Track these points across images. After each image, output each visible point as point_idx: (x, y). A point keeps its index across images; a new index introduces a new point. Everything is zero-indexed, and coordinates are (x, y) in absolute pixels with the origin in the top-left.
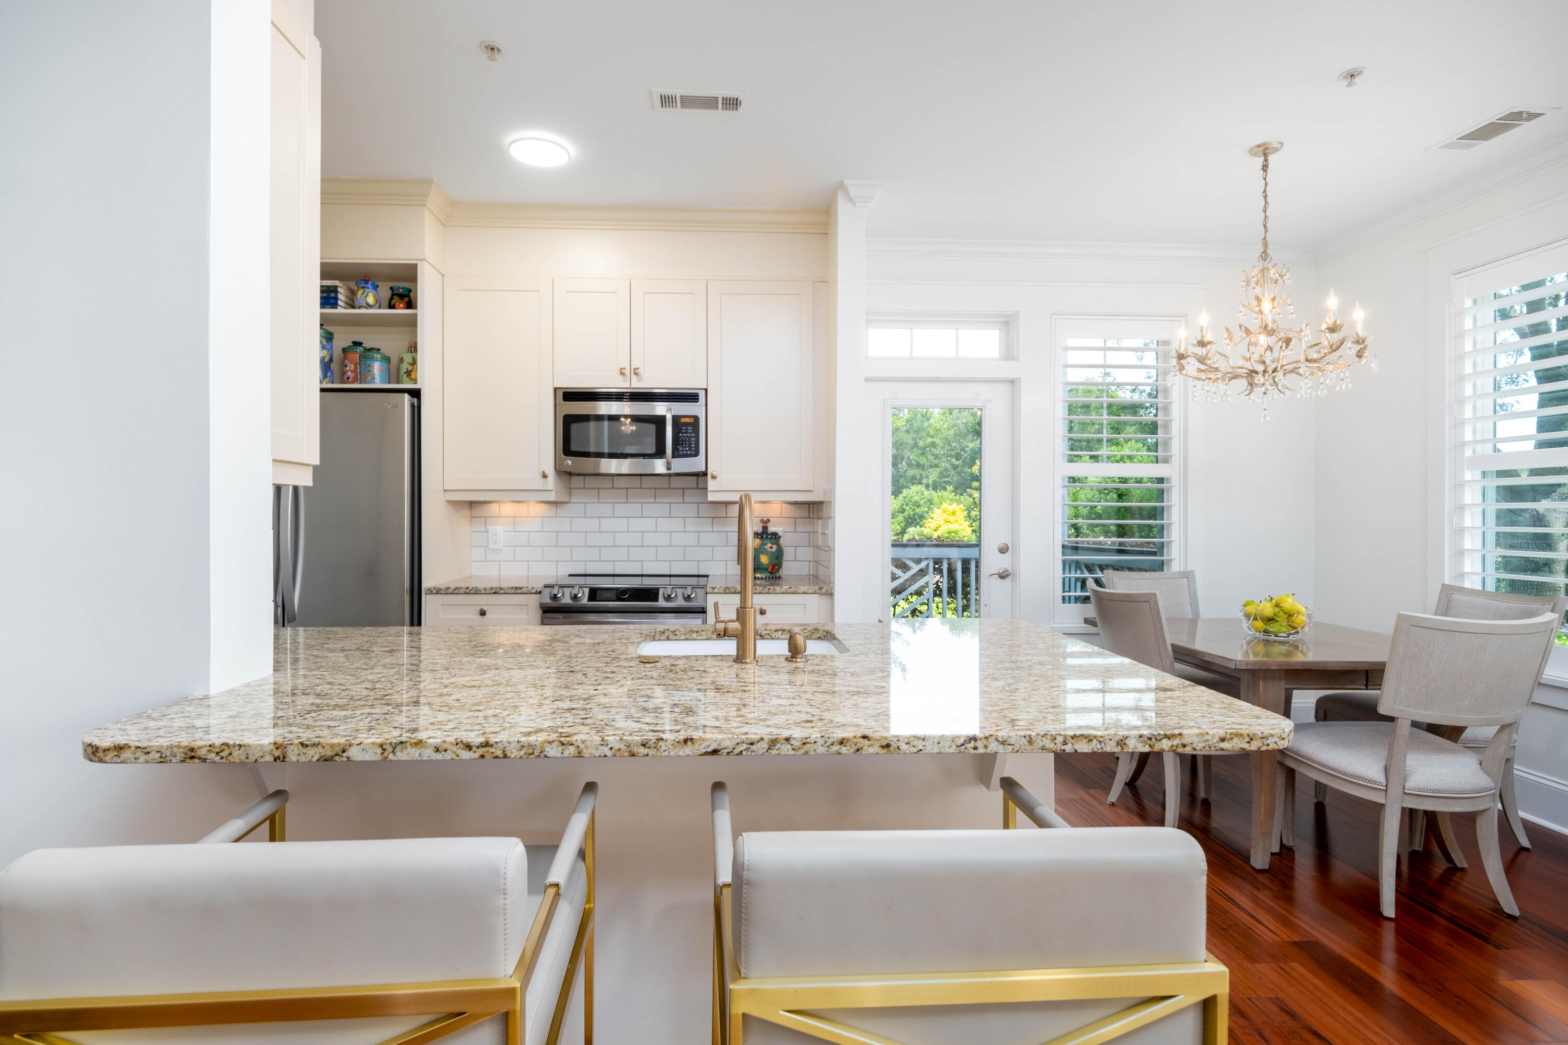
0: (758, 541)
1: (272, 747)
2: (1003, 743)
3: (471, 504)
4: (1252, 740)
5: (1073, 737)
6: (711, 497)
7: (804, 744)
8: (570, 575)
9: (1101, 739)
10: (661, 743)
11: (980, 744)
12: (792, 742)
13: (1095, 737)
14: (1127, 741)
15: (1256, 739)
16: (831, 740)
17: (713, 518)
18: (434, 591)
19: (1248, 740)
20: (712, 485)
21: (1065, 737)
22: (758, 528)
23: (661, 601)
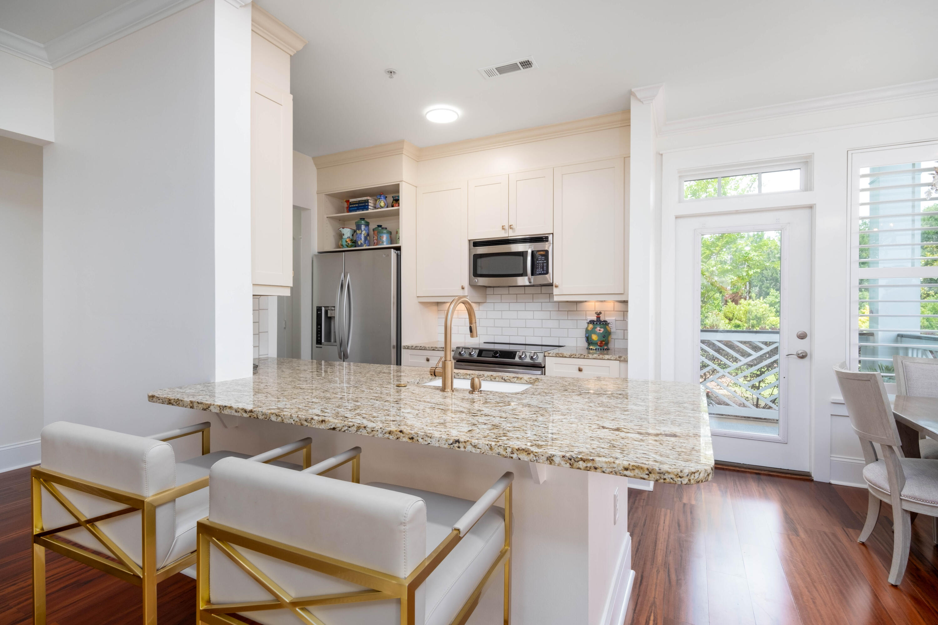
0: (590, 326)
1: (190, 402)
2: (475, 446)
4: (650, 473)
5: (518, 450)
6: (556, 299)
7: (372, 431)
8: (484, 343)
9: (536, 454)
10: (313, 421)
11: (461, 445)
12: (367, 429)
13: (532, 452)
14: (554, 458)
15: (654, 473)
16: (384, 431)
17: (568, 311)
18: (406, 348)
19: (647, 472)
20: (555, 291)
21: (513, 449)
22: (594, 318)
23: (517, 359)
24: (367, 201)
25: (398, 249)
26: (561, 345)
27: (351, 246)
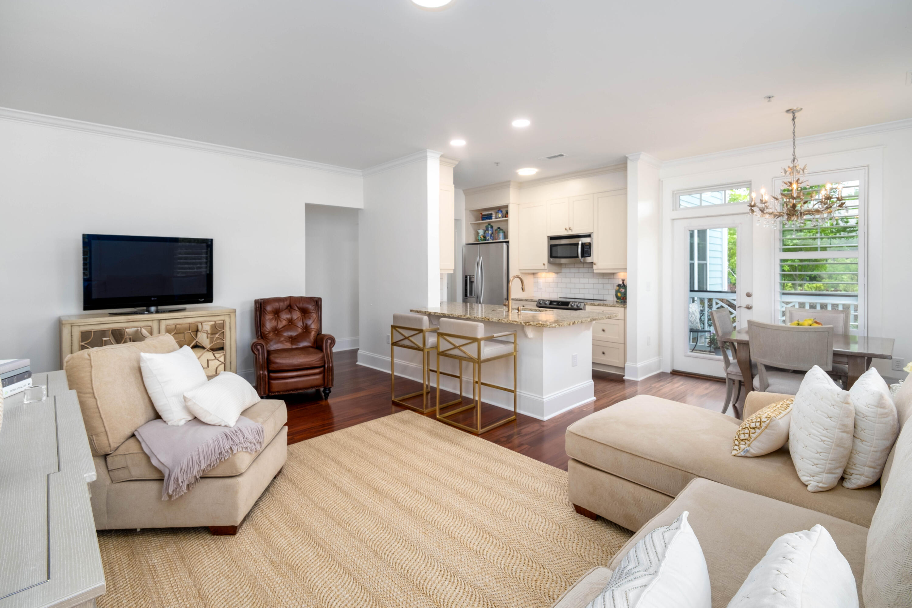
0: (618, 288)
3: (534, 274)
6: (595, 271)
20: (595, 267)
22: (621, 283)
23: (570, 306)
24: (491, 214)
25: (508, 242)
26: (604, 299)
27: (483, 240)
